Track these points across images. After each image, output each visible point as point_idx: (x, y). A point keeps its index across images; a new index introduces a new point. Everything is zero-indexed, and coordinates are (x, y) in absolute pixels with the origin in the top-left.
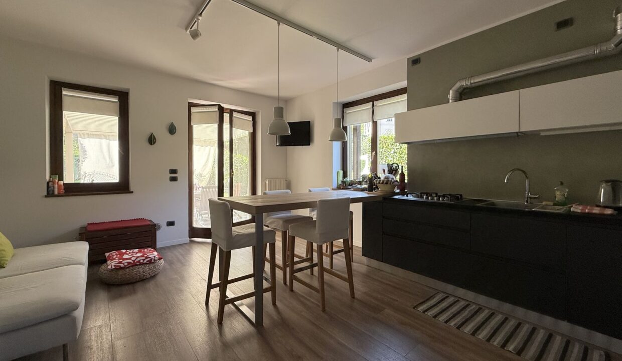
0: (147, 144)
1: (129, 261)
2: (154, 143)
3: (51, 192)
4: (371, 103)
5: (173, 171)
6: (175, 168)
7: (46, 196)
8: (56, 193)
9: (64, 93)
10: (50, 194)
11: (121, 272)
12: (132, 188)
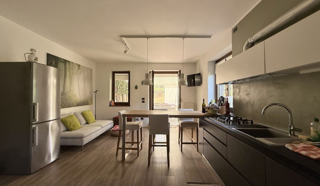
0: (135, 88)
1: (116, 129)
2: (137, 88)
3: (111, 105)
4: (225, 59)
5: (143, 99)
6: (144, 98)
7: (109, 106)
8: (112, 105)
9: (115, 75)
10: (110, 105)
11: (114, 132)
12: (130, 105)
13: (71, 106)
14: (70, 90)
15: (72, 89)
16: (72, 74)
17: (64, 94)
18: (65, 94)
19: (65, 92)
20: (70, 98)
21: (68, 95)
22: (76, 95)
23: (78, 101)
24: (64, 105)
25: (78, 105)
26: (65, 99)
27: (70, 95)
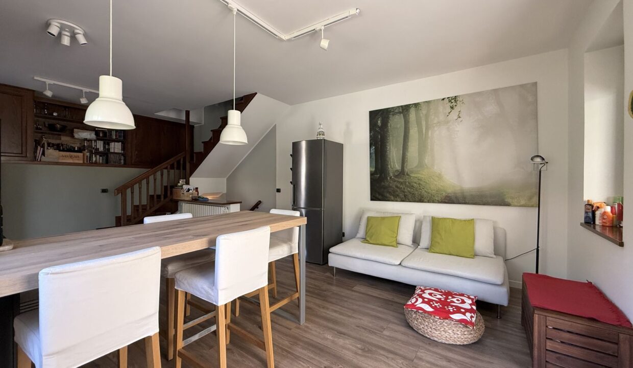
3: (588, 220)
8: (598, 223)
13: (425, 200)
14: (421, 165)
15: (426, 161)
16: (427, 129)
17: (404, 174)
18: (408, 175)
19: (406, 170)
20: (421, 183)
21: (416, 175)
22: (440, 174)
23: (450, 191)
24: (405, 196)
25: (450, 200)
26: (407, 183)
27: (419, 175)
